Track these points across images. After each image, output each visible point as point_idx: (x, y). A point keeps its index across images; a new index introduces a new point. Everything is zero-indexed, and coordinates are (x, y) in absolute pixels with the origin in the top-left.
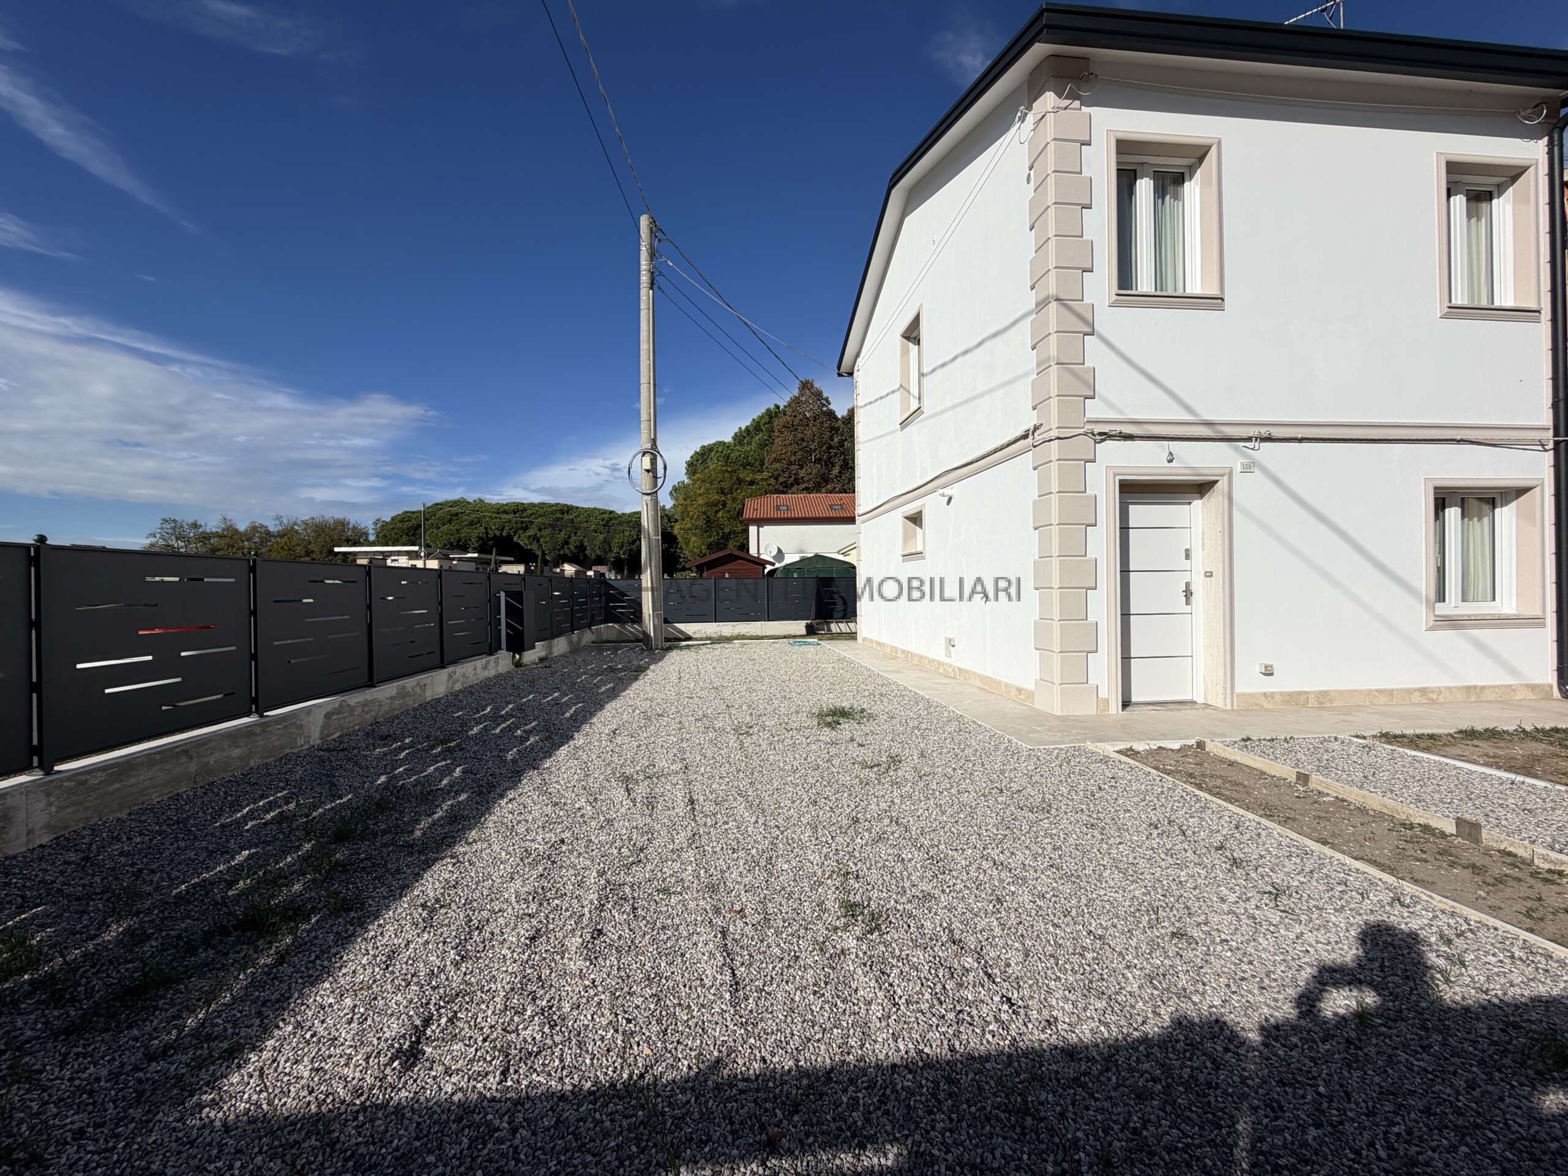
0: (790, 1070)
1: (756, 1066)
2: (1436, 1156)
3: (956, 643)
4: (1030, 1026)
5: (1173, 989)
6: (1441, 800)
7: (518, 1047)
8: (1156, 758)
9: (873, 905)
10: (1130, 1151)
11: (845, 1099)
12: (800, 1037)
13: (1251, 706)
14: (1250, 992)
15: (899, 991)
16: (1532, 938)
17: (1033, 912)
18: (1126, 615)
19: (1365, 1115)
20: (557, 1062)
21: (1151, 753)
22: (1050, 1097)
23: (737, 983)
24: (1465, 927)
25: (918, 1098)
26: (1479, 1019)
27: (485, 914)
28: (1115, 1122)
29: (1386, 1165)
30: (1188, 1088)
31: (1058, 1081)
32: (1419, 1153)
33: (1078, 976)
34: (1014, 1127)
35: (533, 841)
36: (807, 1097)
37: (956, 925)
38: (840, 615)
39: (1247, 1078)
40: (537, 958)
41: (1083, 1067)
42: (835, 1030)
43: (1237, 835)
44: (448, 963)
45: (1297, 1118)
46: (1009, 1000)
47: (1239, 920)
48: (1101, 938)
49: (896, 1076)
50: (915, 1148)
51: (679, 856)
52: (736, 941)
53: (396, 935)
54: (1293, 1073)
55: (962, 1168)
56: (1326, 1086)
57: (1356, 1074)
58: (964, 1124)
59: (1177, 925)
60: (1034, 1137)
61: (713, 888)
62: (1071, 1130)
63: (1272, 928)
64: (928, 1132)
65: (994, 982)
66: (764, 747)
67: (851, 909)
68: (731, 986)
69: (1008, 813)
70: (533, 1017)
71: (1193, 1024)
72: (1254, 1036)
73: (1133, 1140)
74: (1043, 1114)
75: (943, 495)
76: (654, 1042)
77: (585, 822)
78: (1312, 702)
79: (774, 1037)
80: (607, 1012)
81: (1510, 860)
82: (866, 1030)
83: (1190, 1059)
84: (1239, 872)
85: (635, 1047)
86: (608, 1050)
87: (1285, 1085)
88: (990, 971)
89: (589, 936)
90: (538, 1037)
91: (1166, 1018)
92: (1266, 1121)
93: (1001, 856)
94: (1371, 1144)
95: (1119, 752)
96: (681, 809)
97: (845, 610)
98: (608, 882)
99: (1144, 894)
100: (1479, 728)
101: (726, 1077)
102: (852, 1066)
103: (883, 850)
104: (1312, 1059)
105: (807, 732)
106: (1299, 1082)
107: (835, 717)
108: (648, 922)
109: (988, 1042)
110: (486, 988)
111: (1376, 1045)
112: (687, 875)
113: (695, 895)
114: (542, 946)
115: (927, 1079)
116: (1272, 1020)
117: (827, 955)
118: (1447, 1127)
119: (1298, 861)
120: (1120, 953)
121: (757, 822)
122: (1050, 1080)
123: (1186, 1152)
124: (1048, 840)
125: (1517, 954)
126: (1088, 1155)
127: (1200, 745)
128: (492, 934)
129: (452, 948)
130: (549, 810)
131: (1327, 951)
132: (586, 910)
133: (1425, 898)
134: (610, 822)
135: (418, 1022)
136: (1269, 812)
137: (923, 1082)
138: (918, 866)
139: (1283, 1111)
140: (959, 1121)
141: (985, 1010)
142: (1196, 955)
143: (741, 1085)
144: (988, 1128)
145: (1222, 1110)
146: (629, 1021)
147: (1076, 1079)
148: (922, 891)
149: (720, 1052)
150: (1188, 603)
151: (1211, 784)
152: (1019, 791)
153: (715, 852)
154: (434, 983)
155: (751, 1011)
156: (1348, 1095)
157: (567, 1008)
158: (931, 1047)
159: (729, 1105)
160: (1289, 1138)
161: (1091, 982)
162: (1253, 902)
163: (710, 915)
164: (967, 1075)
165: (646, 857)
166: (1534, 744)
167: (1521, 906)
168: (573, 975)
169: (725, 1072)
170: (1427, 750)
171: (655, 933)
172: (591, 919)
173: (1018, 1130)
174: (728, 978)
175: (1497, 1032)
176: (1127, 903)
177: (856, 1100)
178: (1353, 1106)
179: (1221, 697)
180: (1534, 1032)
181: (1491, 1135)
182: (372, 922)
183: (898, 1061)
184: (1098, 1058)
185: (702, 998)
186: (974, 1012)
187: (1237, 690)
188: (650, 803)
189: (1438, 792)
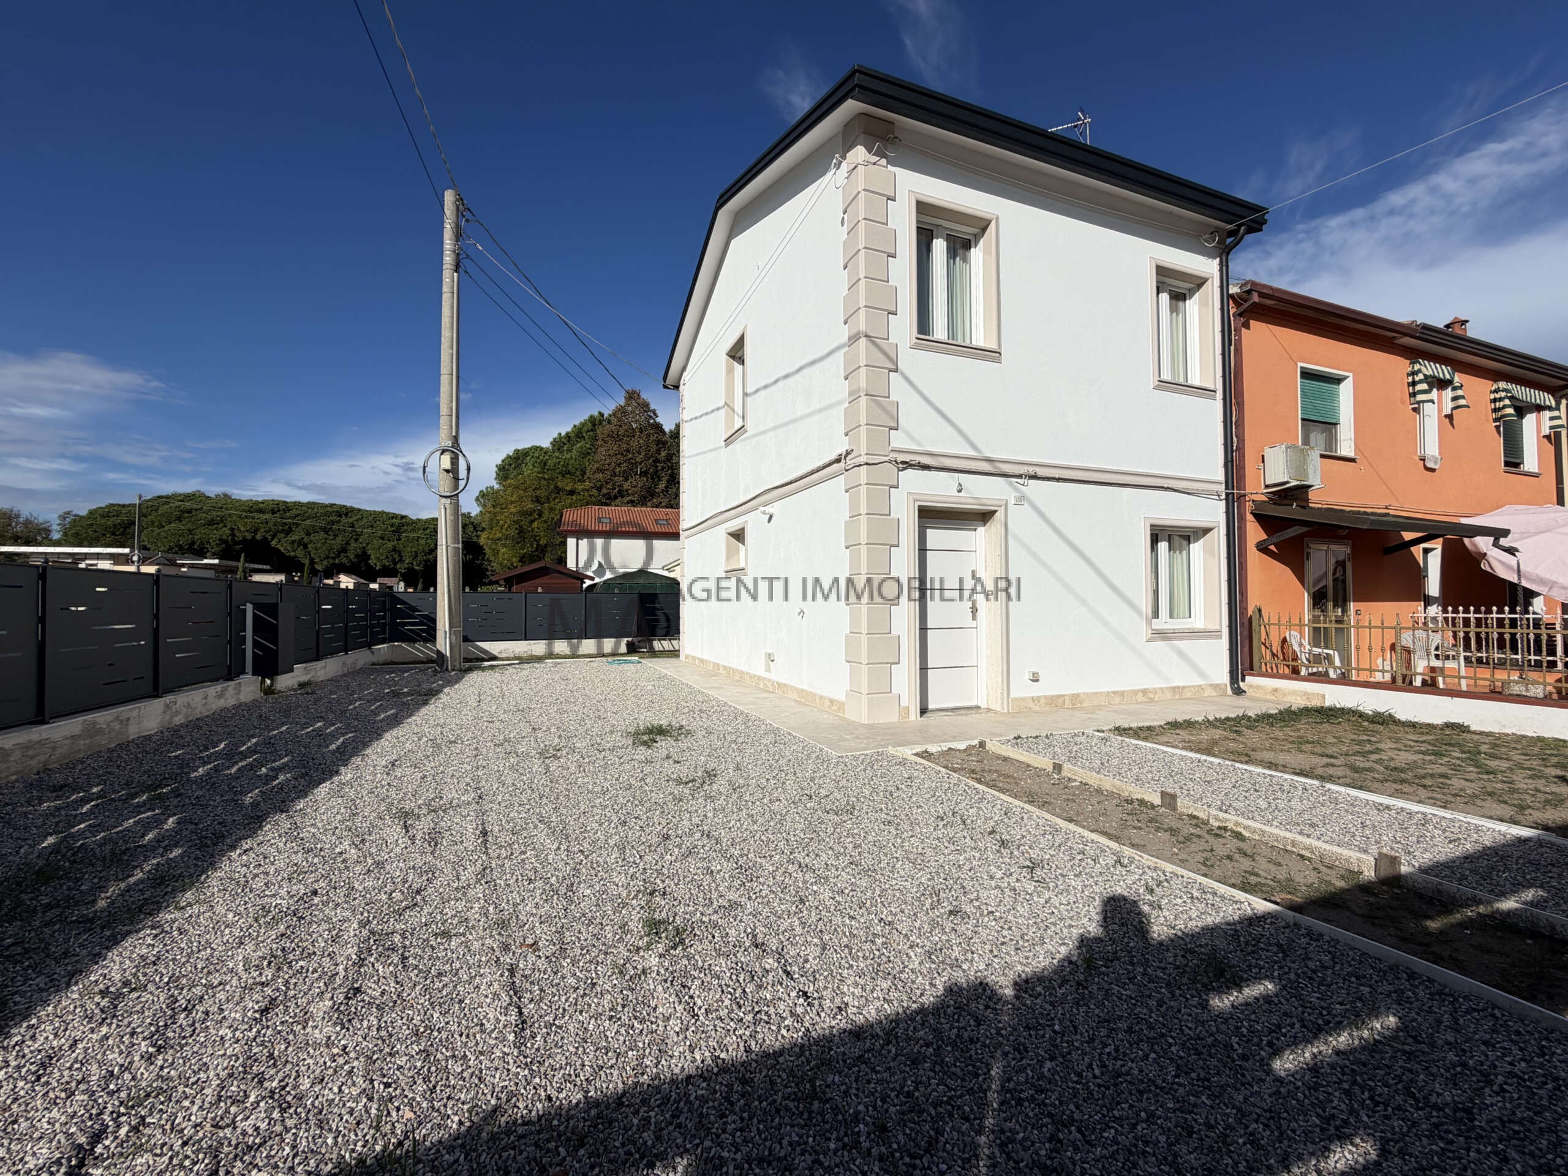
0: (577, 1104)
1: (540, 1106)
2: (1134, 1065)
3: (776, 658)
4: (823, 1014)
5: (948, 961)
6: (1153, 779)
7: (234, 1142)
8: (946, 758)
9: (678, 920)
10: (903, 1114)
11: (635, 1121)
12: (591, 1067)
13: (1021, 709)
14: (1008, 954)
15: (699, 1003)
16: (1205, 881)
17: (833, 908)
18: (923, 629)
19: (1087, 1042)
20: (287, 1149)
21: (942, 754)
22: (837, 1079)
23: (524, 1022)
24: (1163, 878)
25: (711, 1104)
26: (1168, 950)
27: (198, 991)
28: (892, 1090)
29: (1099, 1081)
30: (954, 1045)
31: (845, 1061)
32: (1122, 1066)
33: (869, 962)
34: (802, 1113)
35: (274, 895)
36: (595, 1127)
37: (760, 929)
38: (664, 632)
39: (1002, 1029)
40: (269, 1032)
41: (868, 1044)
42: (630, 1053)
43: (1006, 820)
44: (136, 1058)
45: (1037, 1055)
46: (805, 993)
47: (1003, 893)
48: (890, 923)
49: (690, 1087)
50: (705, 1155)
51: (464, 894)
52: (526, 977)
53: (56, 1035)
54: (1037, 1018)
55: (750, 1165)
56: (1061, 1024)
57: (1084, 1009)
58: (755, 1121)
59: (954, 903)
60: (820, 1118)
61: (503, 924)
62: (853, 1106)
63: (1028, 897)
64: (718, 1136)
65: (792, 979)
66: (573, 769)
67: (654, 927)
68: (517, 1026)
69: (815, 818)
70: (258, 1103)
71: (961, 989)
72: (1009, 992)
73: (906, 1103)
74: (829, 1095)
75: (764, 513)
76: (418, 1103)
77: (347, 868)
78: (1068, 704)
79: (562, 1071)
80: (360, 1081)
81: (1194, 822)
82: (663, 1047)
83: (958, 1021)
84: (1005, 852)
85: (394, 1114)
86: (358, 1123)
87: (1030, 1029)
88: (789, 969)
89: (341, 997)
90: (263, 1126)
91: (941, 987)
92: (1013, 1063)
93: (807, 860)
94: (1090, 1066)
95: (917, 754)
96: (471, 842)
97: (668, 627)
98: (372, 933)
99: (929, 880)
100: (1180, 719)
101: (503, 1124)
102: (645, 1086)
103: (693, 864)
104: (1052, 1004)
105: (620, 752)
106: (1040, 1025)
107: (652, 735)
108: (420, 971)
109: (783, 1037)
110: (192, 1080)
111: (1098, 983)
112: (474, 914)
113: (481, 933)
114: (277, 1017)
115: (721, 1083)
116: (1023, 975)
117: (627, 977)
118: (1142, 1040)
119: (1050, 837)
120: (906, 935)
121: (559, 848)
122: (838, 1062)
123: (949, 1104)
124: (850, 839)
125: (1195, 894)
126: (866, 1125)
127: (982, 744)
128: (207, 1013)
129: (144, 1039)
130: (299, 858)
131: (1067, 910)
132: (341, 967)
133: (1137, 858)
134: (379, 865)
135: (82, 1140)
136: (1031, 798)
137: (717, 1087)
138: (727, 876)
139: (1027, 1052)
140: (750, 1119)
141: (782, 1006)
142: (968, 929)
143: (520, 1130)
144: (777, 1120)
145: (981, 1061)
146: (387, 1085)
147: (862, 1056)
148: (729, 901)
149: (498, 1099)
150: (974, 618)
151: (988, 778)
152: (827, 796)
153: (508, 885)
154: (112, 1087)
155: (538, 1050)
156: (1075, 1028)
157: (305, 1083)
158: (727, 1051)
159: (505, 1155)
160: (1030, 1074)
161: (879, 965)
162: (1015, 876)
163: (497, 953)
164: (760, 1072)
165: (424, 900)
166: (1214, 731)
167: (1199, 857)
168: (317, 1045)
169: (503, 1119)
170: (1145, 739)
171: (428, 982)
172: (346, 977)
173: (806, 1116)
174: (513, 1017)
175: (1179, 958)
176: (915, 889)
177: (647, 1120)
178: (1078, 1037)
179: (999, 701)
180: (1203, 953)
181: (1171, 1041)
182: (18, 1024)
183: (693, 1072)
184: (881, 1034)
185: (481, 1045)
186: (772, 1011)
187: (1012, 696)
188: (434, 839)
189: (1151, 772)
